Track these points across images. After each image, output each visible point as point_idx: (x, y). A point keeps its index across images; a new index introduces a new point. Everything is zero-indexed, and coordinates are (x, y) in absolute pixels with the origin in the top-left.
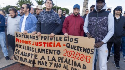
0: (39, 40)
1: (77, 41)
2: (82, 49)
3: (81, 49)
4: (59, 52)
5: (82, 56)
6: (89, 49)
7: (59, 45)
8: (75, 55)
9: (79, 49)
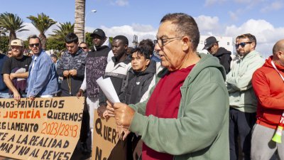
0: (15, 109)
1: (63, 105)
2: (68, 115)
3: (66, 117)
4: (36, 127)
5: (67, 127)
6: (76, 114)
7: (38, 114)
8: (58, 129)
9: (64, 117)
